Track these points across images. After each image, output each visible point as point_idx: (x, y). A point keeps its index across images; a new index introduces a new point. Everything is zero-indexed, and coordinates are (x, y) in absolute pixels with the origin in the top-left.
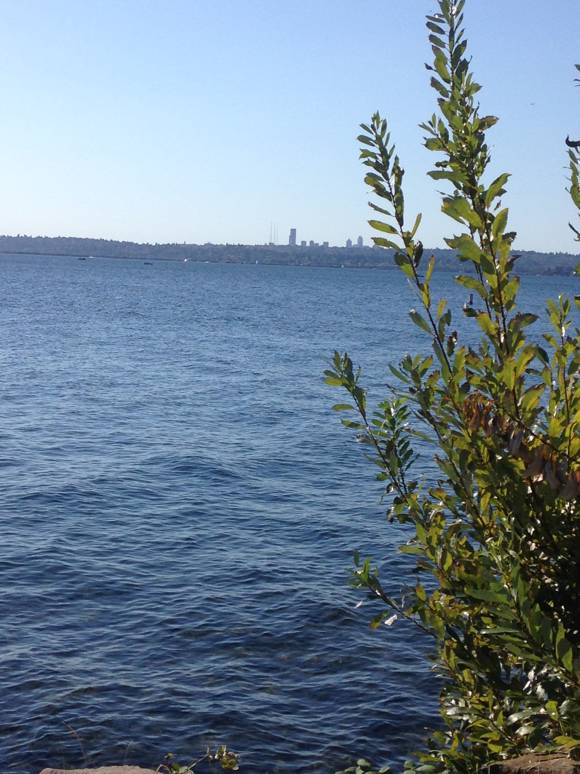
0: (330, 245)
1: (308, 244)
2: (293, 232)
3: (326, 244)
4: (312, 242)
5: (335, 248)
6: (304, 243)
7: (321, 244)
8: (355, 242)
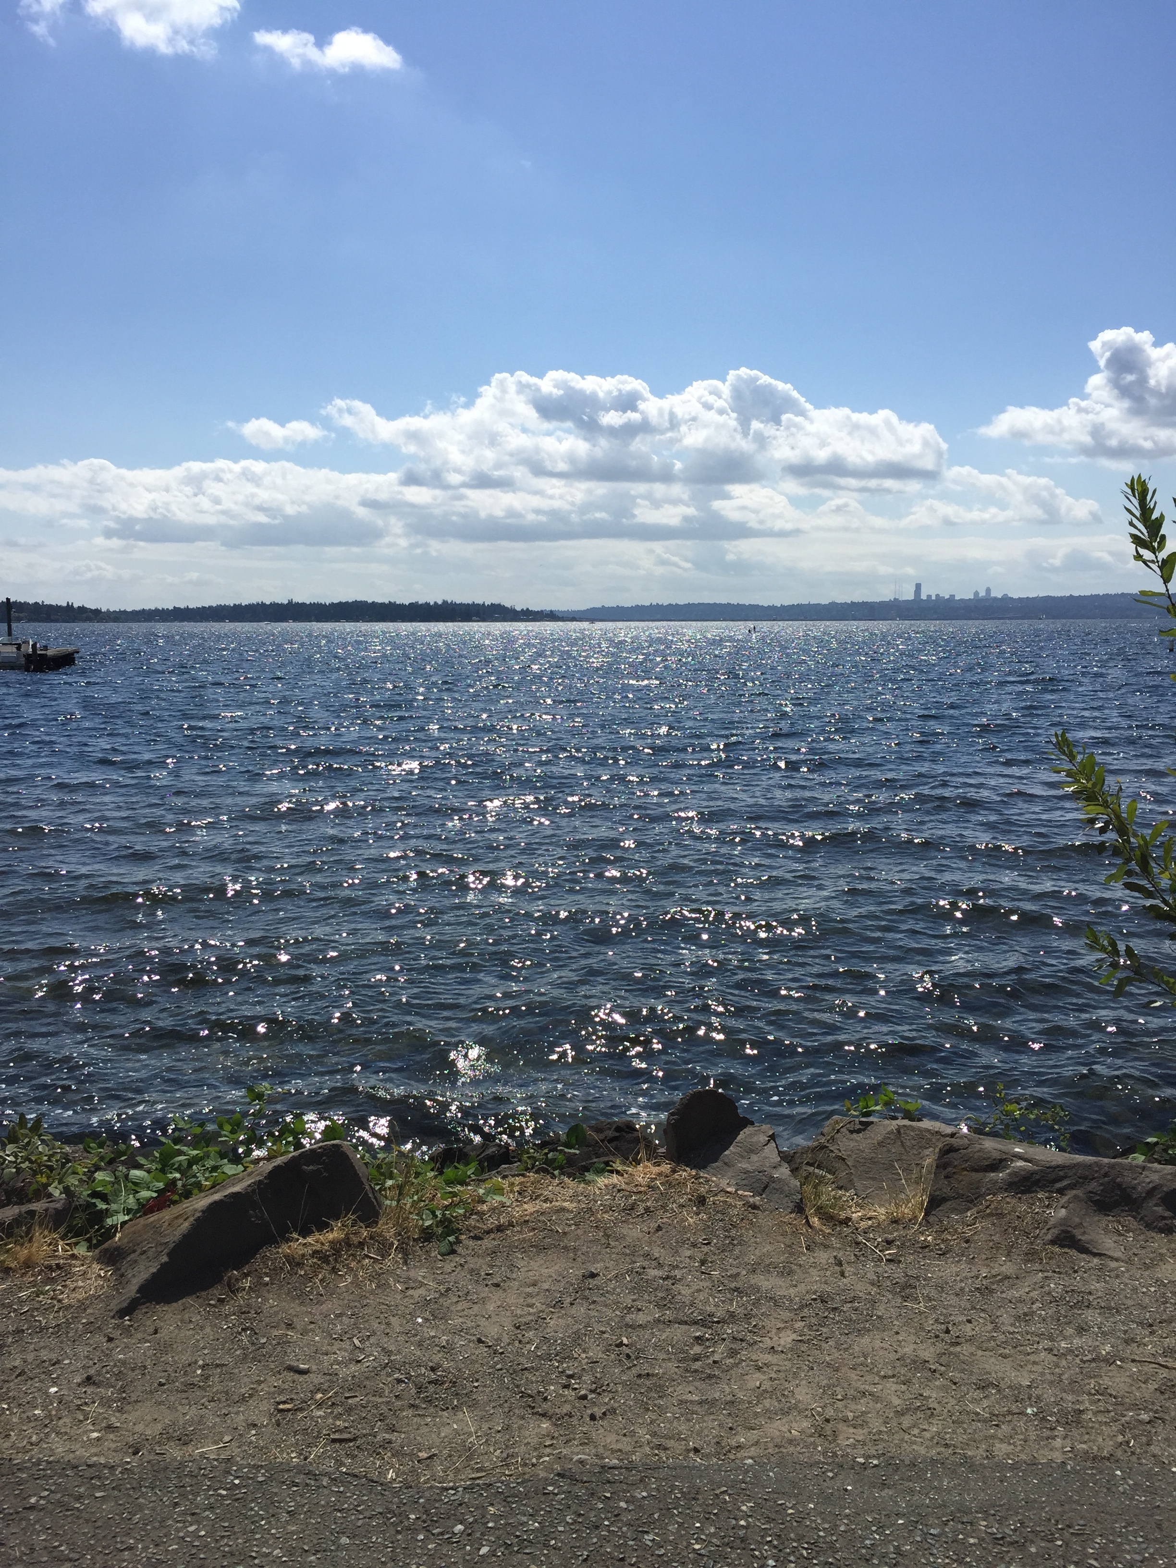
0: (957, 598)
1: (934, 598)
2: (918, 587)
3: (953, 596)
4: (937, 595)
5: (961, 600)
6: (929, 596)
7: (947, 597)
8: (982, 594)
